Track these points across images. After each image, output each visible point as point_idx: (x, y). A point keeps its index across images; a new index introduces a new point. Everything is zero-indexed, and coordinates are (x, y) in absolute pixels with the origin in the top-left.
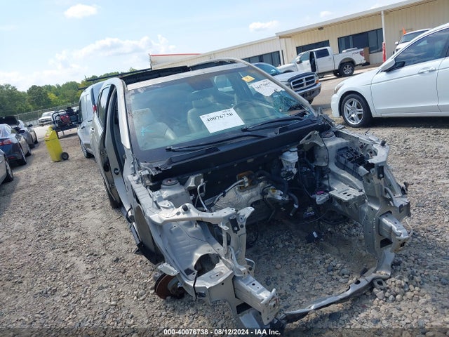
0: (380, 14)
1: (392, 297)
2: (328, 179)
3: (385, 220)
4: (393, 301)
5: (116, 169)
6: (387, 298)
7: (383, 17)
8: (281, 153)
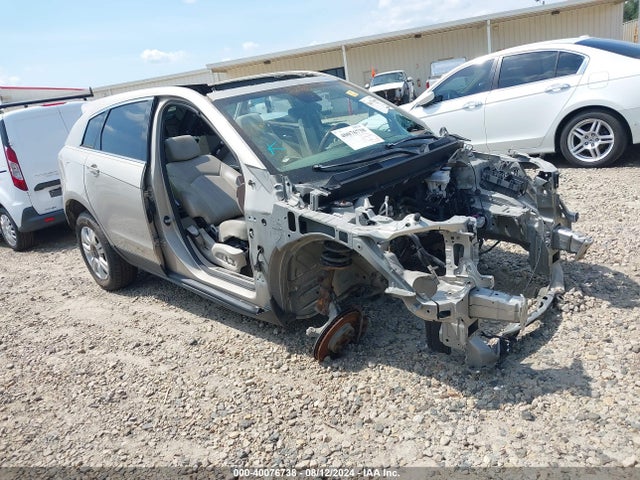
0: (340, 49)
1: (576, 308)
2: (474, 202)
3: (560, 231)
4: (579, 311)
5: (167, 218)
6: (572, 310)
7: (344, 53)
8: (430, 174)
